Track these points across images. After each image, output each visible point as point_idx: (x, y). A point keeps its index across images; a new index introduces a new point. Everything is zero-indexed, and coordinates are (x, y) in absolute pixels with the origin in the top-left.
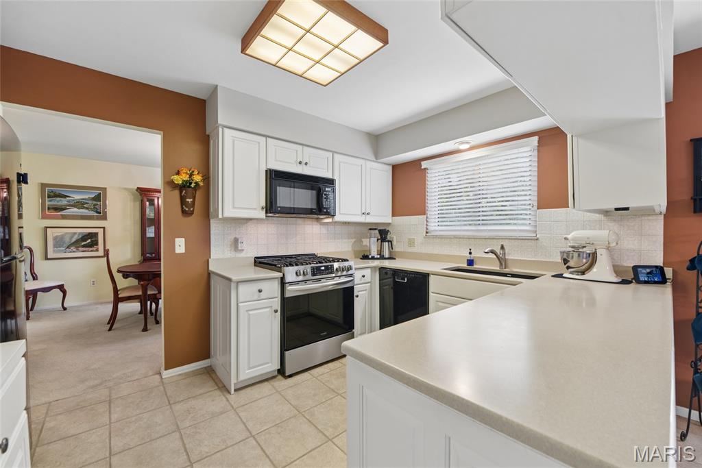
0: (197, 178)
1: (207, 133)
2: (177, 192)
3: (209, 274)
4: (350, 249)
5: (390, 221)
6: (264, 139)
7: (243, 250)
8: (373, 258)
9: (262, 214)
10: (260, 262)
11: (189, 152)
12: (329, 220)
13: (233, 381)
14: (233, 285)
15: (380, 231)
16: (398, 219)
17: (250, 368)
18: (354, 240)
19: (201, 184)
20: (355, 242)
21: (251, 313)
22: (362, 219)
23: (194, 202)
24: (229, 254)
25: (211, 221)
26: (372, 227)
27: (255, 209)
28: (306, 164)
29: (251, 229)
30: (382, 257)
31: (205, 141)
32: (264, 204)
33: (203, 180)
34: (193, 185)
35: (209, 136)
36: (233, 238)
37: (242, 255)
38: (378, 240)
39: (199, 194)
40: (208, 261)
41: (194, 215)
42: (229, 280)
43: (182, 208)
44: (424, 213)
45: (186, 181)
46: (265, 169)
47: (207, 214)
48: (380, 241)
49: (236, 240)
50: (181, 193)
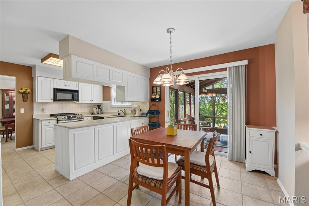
0: (29, 91)
1: (32, 77)
2: (21, 95)
3: (33, 119)
4: (88, 111)
5: (102, 103)
6: (52, 79)
7: (45, 112)
8: (95, 114)
9: (52, 101)
10: (52, 115)
11: (26, 83)
12: (77, 102)
13: (40, 148)
14: (40, 121)
15: (98, 106)
16: (104, 102)
17: (46, 144)
18: (89, 109)
19: (30, 92)
20: (90, 109)
21: (46, 129)
22: (90, 102)
23: (27, 98)
24: (40, 113)
25: (34, 103)
26: (95, 105)
27: (49, 100)
28: (68, 86)
29: (49, 106)
30: (98, 114)
31: (32, 79)
32: (52, 98)
33: (31, 91)
34: (27, 93)
35: (33, 78)
36: (42, 108)
37: (45, 113)
38: (97, 108)
39: (29, 95)
40: (32, 115)
41: (27, 102)
42: (39, 120)
43: (23, 99)
44: (110, 101)
45: (25, 92)
46: (53, 88)
47: (32, 101)
48: (97, 109)
49: (43, 109)
50: (23, 95)
